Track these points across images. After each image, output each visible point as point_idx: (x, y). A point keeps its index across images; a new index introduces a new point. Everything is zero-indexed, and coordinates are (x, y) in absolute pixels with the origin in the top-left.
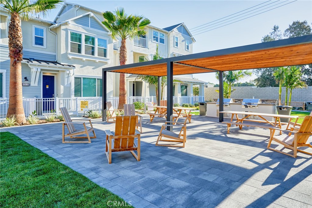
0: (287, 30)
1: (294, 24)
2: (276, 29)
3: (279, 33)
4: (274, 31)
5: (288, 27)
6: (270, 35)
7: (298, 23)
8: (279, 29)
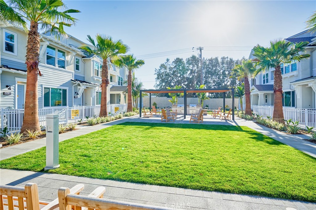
0: (174, 62)
1: (177, 59)
2: (168, 60)
3: (169, 63)
4: (167, 61)
5: (174, 60)
6: (164, 63)
7: (179, 59)
8: (169, 61)
